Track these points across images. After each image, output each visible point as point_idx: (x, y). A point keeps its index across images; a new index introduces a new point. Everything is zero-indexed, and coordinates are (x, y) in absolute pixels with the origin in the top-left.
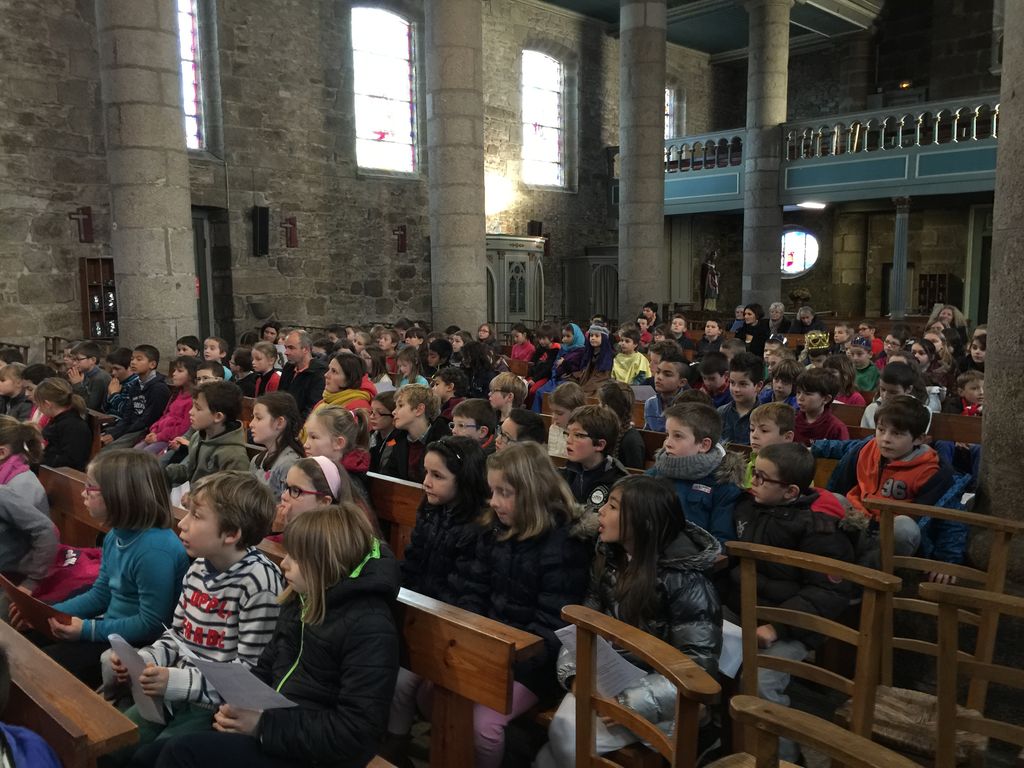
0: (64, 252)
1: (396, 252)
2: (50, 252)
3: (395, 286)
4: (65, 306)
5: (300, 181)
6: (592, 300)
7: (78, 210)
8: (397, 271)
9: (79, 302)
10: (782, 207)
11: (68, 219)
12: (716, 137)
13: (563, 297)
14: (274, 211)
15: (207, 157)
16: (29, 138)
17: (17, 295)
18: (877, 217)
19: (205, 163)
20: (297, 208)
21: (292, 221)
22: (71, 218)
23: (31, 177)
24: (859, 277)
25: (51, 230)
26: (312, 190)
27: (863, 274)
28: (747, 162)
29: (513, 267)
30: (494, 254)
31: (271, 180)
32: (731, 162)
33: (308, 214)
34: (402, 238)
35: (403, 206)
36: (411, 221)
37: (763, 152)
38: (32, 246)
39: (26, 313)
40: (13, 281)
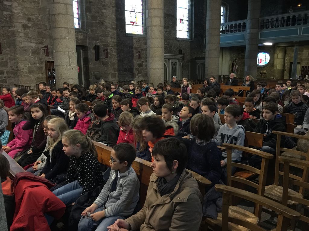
0: (40, 59)
1: (137, 59)
2: (36, 59)
3: (137, 69)
4: (41, 75)
5: (109, 38)
6: (197, 74)
7: (44, 46)
8: (138, 65)
9: (45, 74)
10: (258, 44)
11: (41, 49)
12: (238, 22)
13: (188, 73)
14: (101, 47)
15: (81, 30)
16: (30, 25)
17: (27, 72)
18: (289, 48)
19: (81, 32)
20: (108, 46)
21: (107, 50)
22: (42, 49)
23: (31, 37)
24: (282, 67)
25: (37, 53)
26: (112, 40)
27: (284, 66)
28: (247, 30)
29: (173, 63)
30: (167, 60)
31: (100, 37)
32: (242, 30)
33: (111, 48)
34: (139, 55)
35: (140, 45)
36: (142, 50)
37: (252, 27)
38: (31, 57)
39: (30, 77)
40: (26, 68)
